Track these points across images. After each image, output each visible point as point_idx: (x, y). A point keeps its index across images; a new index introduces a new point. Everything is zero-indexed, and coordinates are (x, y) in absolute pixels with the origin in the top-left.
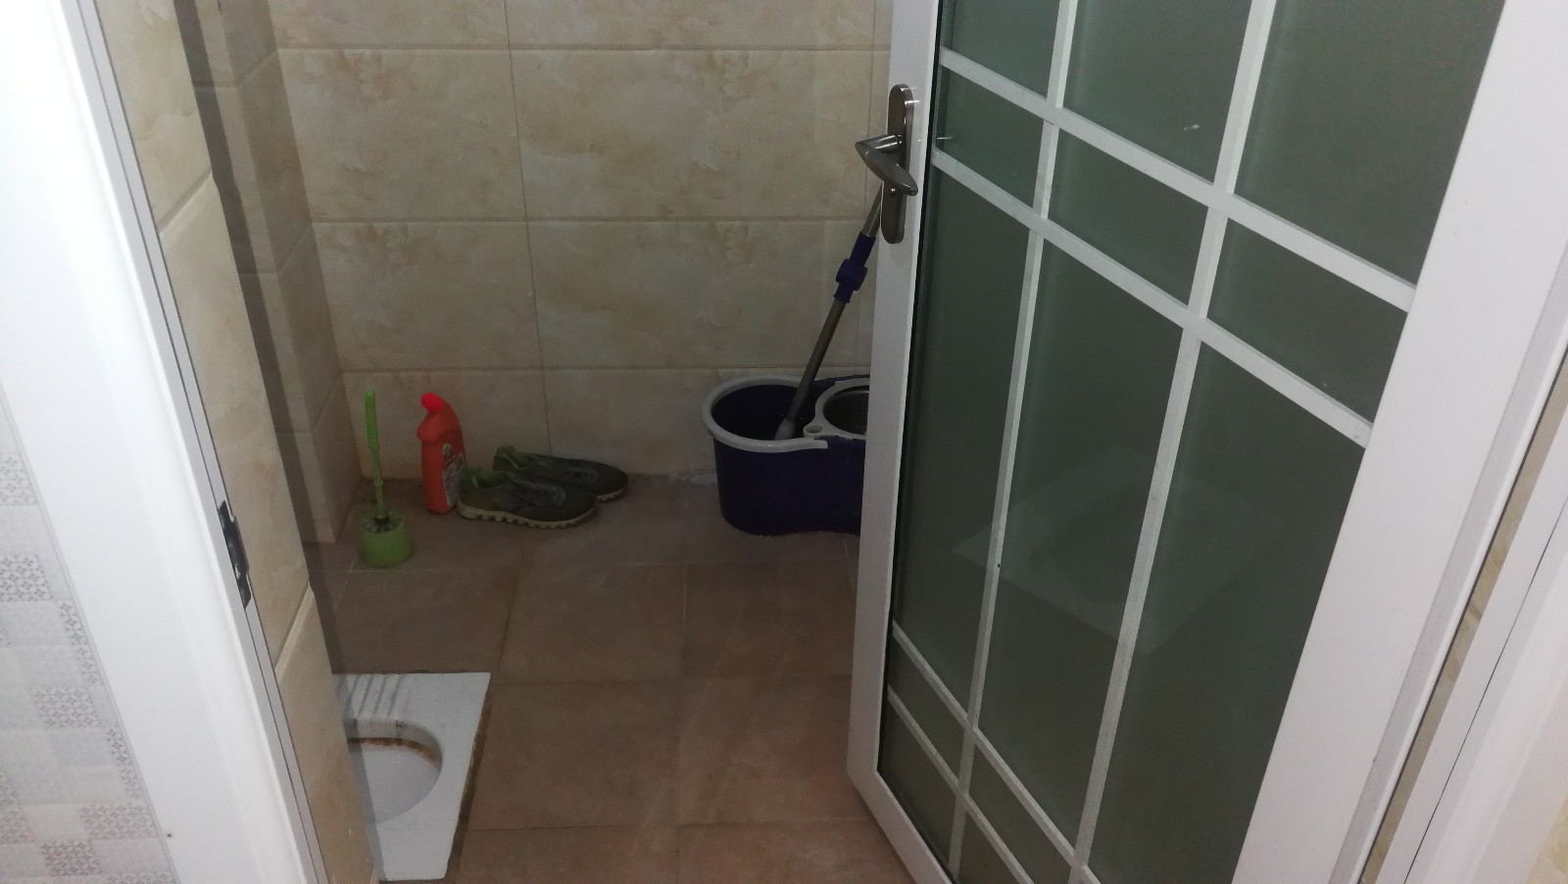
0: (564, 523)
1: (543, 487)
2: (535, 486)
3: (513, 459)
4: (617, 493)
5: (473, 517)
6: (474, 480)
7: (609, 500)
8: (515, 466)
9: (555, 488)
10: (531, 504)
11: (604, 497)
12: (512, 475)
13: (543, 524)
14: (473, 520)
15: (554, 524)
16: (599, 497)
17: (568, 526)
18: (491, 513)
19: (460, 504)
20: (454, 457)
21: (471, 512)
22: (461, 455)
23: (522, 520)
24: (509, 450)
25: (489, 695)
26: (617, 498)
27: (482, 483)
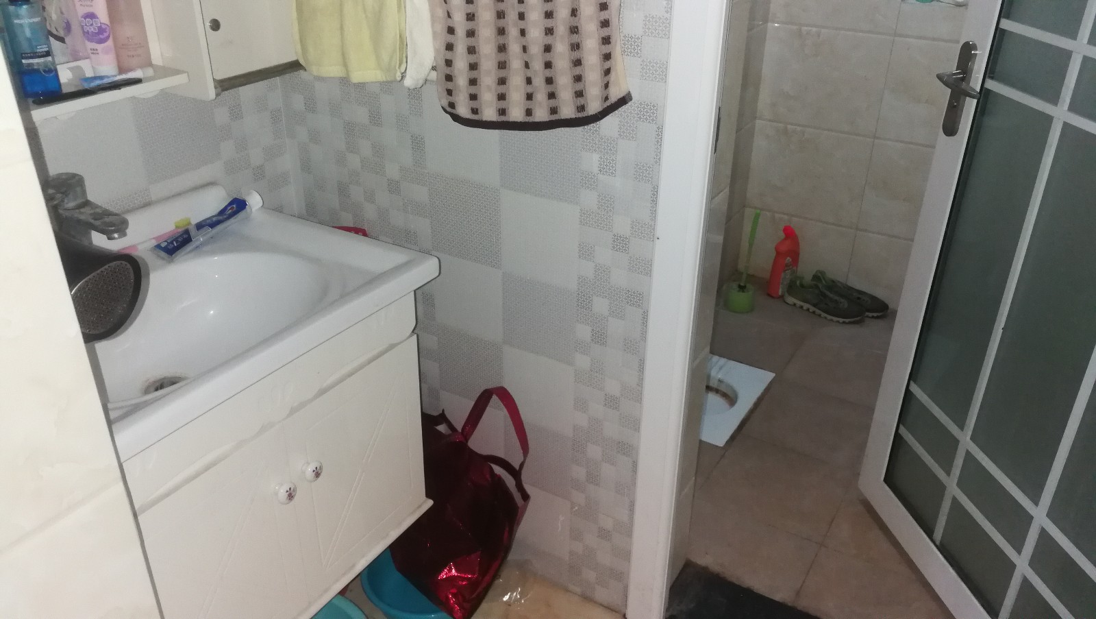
0: (841, 320)
1: (836, 298)
2: (831, 295)
3: (824, 279)
4: (879, 314)
5: (791, 303)
6: (798, 283)
7: (873, 317)
8: (824, 282)
9: (842, 300)
10: (826, 304)
11: (870, 314)
12: (820, 286)
13: (829, 317)
14: (790, 305)
15: (835, 319)
16: (867, 314)
17: (844, 322)
18: (802, 304)
19: (786, 295)
20: (791, 267)
21: (791, 300)
22: (795, 268)
23: (818, 312)
24: (823, 273)
25: (771, 383)
26: (877, 317)
27: (802, 286)
